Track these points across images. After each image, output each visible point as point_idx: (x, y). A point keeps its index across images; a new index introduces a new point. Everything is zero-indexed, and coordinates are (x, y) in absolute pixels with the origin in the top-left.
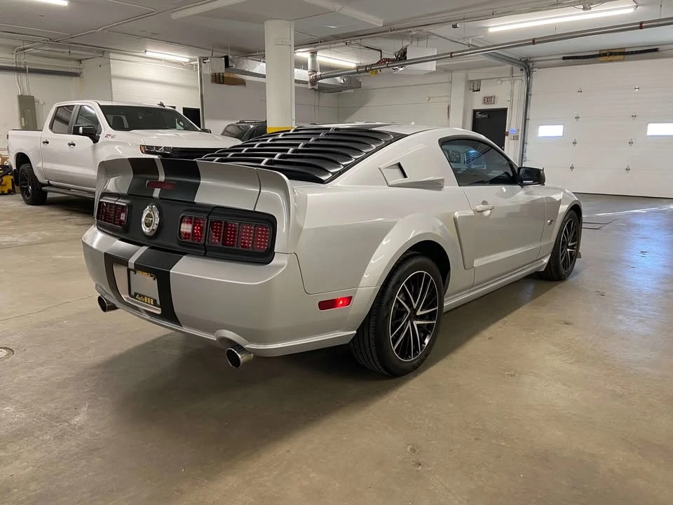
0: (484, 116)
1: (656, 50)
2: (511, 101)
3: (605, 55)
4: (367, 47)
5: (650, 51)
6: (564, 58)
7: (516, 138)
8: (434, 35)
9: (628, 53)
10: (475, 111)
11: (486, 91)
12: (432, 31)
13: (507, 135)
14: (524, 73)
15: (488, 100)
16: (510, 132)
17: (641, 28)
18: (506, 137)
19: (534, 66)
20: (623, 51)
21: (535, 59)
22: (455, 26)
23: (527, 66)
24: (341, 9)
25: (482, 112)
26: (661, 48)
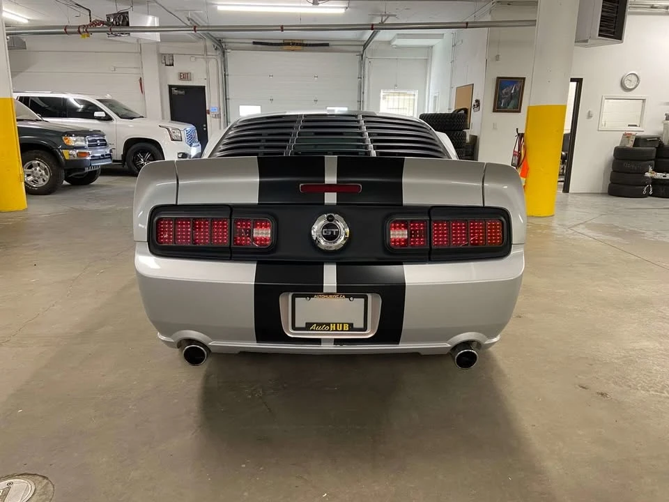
0: (181, 93)
1: (327, 45)
2: (208, 79)
3: (288, 44)
4: (77, 5)
5: (323, 45)
6: (254, 43)
7: (218, 116)
9: (307, 45)
10: (170, 87)
11: (180, 66)
13: (209, 113)
14: (218, 52)
15: (184, 76)
16: (211, 111)
18: (208, 115)
19: (227, 47)
20: (301, 42)
21: (228, 40)
23: (221, 46)
25: (179, 88)
26: (331, 43)
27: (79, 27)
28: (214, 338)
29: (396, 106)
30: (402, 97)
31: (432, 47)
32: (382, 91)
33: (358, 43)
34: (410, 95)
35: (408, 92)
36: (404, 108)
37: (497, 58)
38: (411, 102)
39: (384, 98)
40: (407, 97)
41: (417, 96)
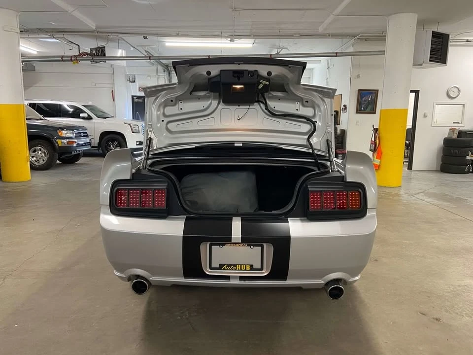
0: (139, 100)
4: (70, 42)
8: (124, 40)
10: (133, 97)
11: (140, 83)
12: (124, 38)
14: (166, 73)
15: (142, 89)
19: (172, 70)
22: (145, 38)
23: (168, 69)
24: (72, 12)
25: (138, 97)
27: (71, 57)
28: (153, 274)
37: (358, 76)
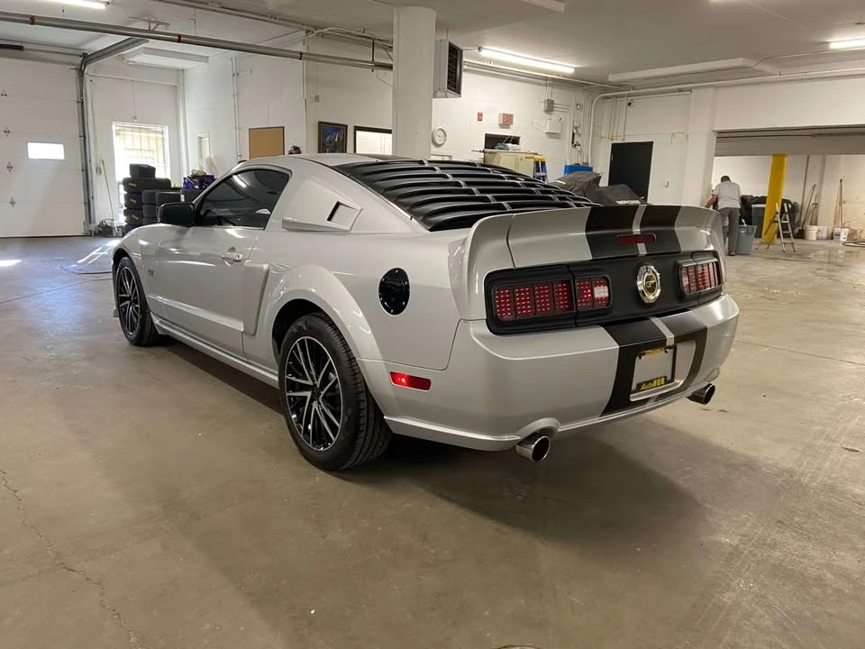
1: (20, 48)
17: (179, 41)
26: (25, 46)
28: (563, 421)
29: (137, 146)
30: (144, 134)
31: (183, 70)
32: (113, 126)
33: (74, 52)
34: (156, 132)
35: (153, 128)
36: (149, 150)
37: (317, 99)
38: (160, 143)
39: (118, 134)
40: (150, 135)
41: (166, 132)
